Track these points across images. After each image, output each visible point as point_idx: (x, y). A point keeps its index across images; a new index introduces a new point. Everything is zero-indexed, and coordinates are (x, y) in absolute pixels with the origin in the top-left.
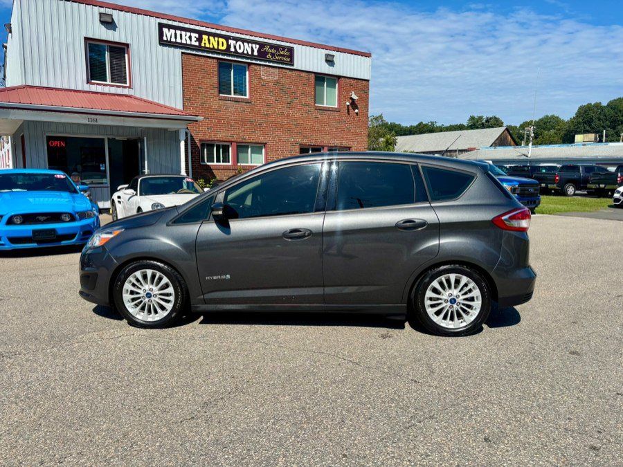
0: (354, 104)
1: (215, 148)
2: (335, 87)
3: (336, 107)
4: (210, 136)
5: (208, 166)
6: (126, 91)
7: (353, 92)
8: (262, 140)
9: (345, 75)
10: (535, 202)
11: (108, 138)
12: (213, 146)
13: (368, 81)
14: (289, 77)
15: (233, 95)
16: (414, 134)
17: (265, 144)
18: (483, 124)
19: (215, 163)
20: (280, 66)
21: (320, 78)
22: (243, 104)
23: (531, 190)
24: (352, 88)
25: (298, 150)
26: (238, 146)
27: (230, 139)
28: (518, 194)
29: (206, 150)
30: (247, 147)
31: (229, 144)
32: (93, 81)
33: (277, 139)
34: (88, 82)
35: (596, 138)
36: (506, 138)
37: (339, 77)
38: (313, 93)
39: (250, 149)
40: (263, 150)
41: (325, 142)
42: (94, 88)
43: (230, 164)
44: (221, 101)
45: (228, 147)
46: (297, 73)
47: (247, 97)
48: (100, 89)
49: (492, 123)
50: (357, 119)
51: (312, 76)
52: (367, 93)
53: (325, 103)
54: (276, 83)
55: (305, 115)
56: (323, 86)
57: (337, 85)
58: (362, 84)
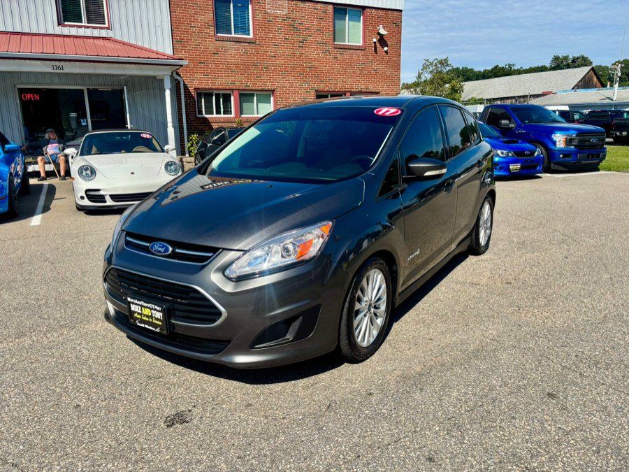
0: (382, 41)
1: (214, 97)
2: (359, 21)
3: (361, 44)
4: (206, 84)
5: (206, 118)
6: (104, 33)
7: (381, 26)
8: (269, 86)
9: (371, 5)
10: (598, 156)
11: (88, 90)
12: (211, 95)
13: (401, 11)
14: (301, 10)
15: (233, 35)
17: (273, 91)
18: (568, 64)
19: (215, 115)
21: (341, 10)
22: (245, 44)
23: (594, 140)
24: (379, 20)
25: (313, 97)
26: (241, 95)
27: (231, 87)
28: (575, 146)
29: (203, 100)
30: (253, 95)
31: (230, 92)
32: (66, 23)
33: (287, 85)
34: (59, 24)
36: (591, 79)
37: (364, 8)
38: (331, 29)
39: (255, 98)
40: (272, 98)
41: (347, 87)
42: (66, 31)
43: (233, 115)
44: (218, 42)
45: (230, 95)
46: (312, 4)
47: (251, 36)
48: (73, 31)
49: (583, 61)
50: (386, 58)
51: (330, 8)
52: (399, 26)
53: (347, 40)
54: (285, 18)
55: (322, 55)
56: (345, 20)
57: (362, 17)
58: (393, 16)
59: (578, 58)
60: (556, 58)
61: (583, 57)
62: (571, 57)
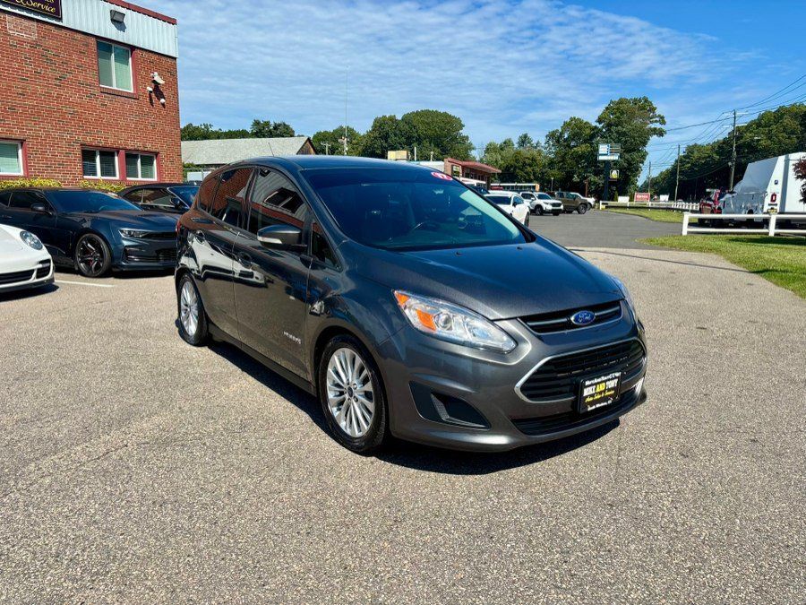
0: (158, 90)
2: (127, 63)
3: (132, 91)
7: (156, 73)
8: (17, 134)
9: (141, 46)
13: (175, 59)
14: (54, 37)
16: (196, 139)
17: (22, 142)
18: (270, 131)
20: (39, 18)
21: (105, 45)
24: (153, 66)
25: (78, 153)
33: (42, 133)
35: (408, 157)
36: (309, 151)
37: (133, 48)
38: (95, 67)
40: (20, 151)
41: (121, 143)
46: (69, 33)
49: (282, 131)
50: (163, 112)
51: (93, 41)
52: (174, 75)
53: (114, 83)
54: (34, 45)
55: (86, 100)
56: (109, 59)
57: (130, 59)
58: (166, 62)
59: (279, 125)
60: (257, 123)
61: (284, 124)
62: (272, 123)
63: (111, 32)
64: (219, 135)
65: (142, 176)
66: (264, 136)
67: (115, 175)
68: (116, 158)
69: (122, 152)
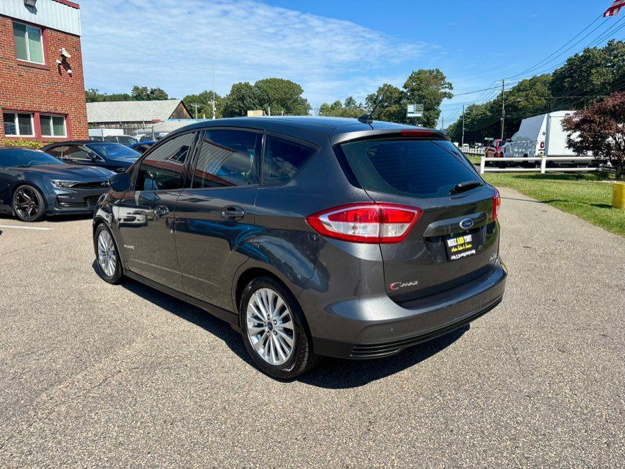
0: (65, 63)
2: (39, 40)
3: (44, 64)
7: (64, 49)
9: (51, 27)
13: (79, 37)
18: (148, 95)
21: (20, 26)
24: (60, 43)
25: (2, 116)
36: (182, 111)
37: (44, 28)
38: (12, 43)
41: (36, 107)
49: (157, 95)
50: (71, 81)
51: (9, 22)
52: (79, 50)
53: (29, 57)
56: (24, 36)
57: (41, 37)
58: (72, 40)
59: (155, 90)
60: (136, 89)
61: (159, 90)
62: (149, 88)
63: (25, 15)
64: (105, 99)
65: (55, 134)
66: (143, 99)
67: (31, 134)
68: (32, 119)
69: (37, 114)
